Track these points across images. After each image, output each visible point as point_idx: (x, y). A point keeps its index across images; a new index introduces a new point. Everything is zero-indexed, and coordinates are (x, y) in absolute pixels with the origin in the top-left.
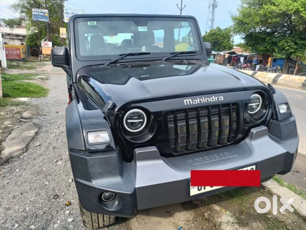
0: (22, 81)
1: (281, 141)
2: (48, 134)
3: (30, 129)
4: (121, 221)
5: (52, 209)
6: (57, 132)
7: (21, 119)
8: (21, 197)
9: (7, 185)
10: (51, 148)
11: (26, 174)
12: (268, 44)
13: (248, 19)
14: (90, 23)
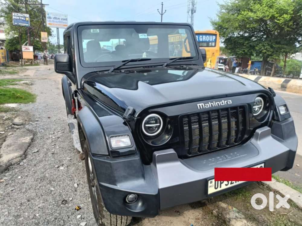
0: (7, 86)
1: (283, 140)
2: (44, 140)
3: (25, 136)
4: (134, 223)
5: (62, 215)
6: (53, 137)
7: (13, 126)
8: (29, 204)
9: (11, 192)
10: (50, 154)
11: (29, 181)
12: (246, 47)
13: (227, 24)
14: (93, 30)
